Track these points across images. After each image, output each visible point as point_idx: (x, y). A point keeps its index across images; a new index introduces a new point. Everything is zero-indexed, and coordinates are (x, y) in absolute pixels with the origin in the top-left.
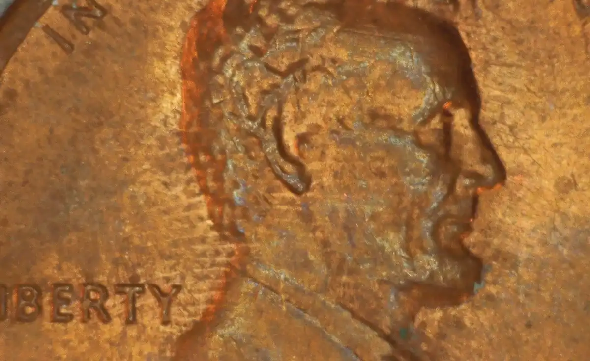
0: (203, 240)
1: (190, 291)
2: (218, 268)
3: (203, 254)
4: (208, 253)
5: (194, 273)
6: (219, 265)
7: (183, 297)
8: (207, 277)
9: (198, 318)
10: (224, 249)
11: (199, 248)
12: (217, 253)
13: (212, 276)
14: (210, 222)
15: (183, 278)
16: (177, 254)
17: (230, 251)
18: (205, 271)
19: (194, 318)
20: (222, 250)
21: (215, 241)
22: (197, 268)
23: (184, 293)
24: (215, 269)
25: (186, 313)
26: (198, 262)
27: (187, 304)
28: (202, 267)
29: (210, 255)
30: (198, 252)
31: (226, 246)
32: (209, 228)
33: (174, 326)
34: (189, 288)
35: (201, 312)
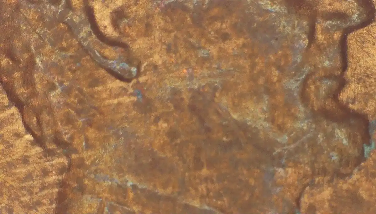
0: (25, 160)
4: (34, 175)
5: (22, 202)
12: (45, 173)
13: (45, 201)
14: (29, 137)
17: (60, 166)
18: (35, 198)
20: (50, 168)
22: (25, 195)
26: (24, 188)
28: (31, 193)
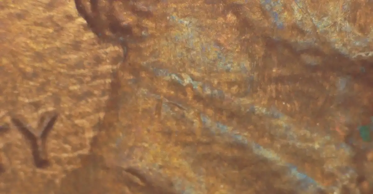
1: (69, 117)
2: (102, 81)
3: (79, 65)
4: (85, 63)
5: (70, 91)
6: (103, 76)
7: (61, 125)
8: (89, 94)
9: (85, 152)
10: (106, 53)
11: (73, 57)
12: (98, 61)
13: (96, 92)
14: (82, 21)
15: (57, 100)
16: (44, 70)
17: (115, 55)
18: (86, 88)
19: (81, 152)
20: (104, 56)
21: (94, 44)
22: (74, 84)
23: (62, 121)
24: (98, 82)
25: (67, 146)
26: (72, 76)
27: (68, 134)
28: (81, 82)
29: (89, 64)
31: (108, 50)
32: (82, 29)
33: (55, 166)
34: (67, 113)
35: (88, 143)
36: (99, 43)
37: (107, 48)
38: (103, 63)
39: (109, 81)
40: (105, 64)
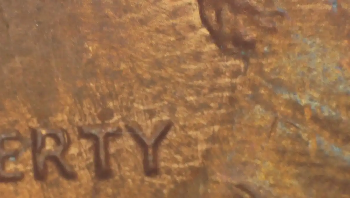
0: (197, 57)
1: (183, 128)
2: (220, 94)
3: (198, 75)
4: (205, 74)
5: (186, 102)
6: (221, 89)
7: (174, 135)
8: (206, 106)
9: (196, 164)
10: (227, 67)
11: (193, 67)
12: (218, 73)
13: (212, 105)
14: (205, 31)
15: (172, 110)
16: (162, 78)
17: (235, 69)
18: (202, 100)
19: (191, 164)
20: (224, 69)
21: (214, 56)
22: (191, 95)
23: (175, 131)
24: (215, 94)
25: (178, 157)
26: (191, 87)
27: (180, 144)
28: (198, 93)
29: (208, 75)
30: (191, 73)
31: (229, 63)
32: (204, 40)
33: (164, 175)
34: (181, 123)
35: (199, 155)
36: (220, 55)
37: (227, 61)
38: (222, 76)
39: (226, 94)
40: (224, 78)
